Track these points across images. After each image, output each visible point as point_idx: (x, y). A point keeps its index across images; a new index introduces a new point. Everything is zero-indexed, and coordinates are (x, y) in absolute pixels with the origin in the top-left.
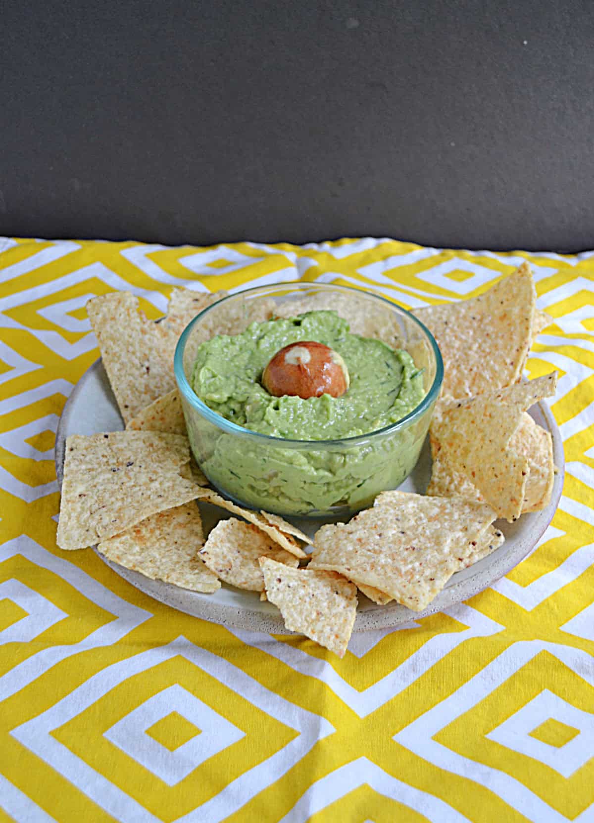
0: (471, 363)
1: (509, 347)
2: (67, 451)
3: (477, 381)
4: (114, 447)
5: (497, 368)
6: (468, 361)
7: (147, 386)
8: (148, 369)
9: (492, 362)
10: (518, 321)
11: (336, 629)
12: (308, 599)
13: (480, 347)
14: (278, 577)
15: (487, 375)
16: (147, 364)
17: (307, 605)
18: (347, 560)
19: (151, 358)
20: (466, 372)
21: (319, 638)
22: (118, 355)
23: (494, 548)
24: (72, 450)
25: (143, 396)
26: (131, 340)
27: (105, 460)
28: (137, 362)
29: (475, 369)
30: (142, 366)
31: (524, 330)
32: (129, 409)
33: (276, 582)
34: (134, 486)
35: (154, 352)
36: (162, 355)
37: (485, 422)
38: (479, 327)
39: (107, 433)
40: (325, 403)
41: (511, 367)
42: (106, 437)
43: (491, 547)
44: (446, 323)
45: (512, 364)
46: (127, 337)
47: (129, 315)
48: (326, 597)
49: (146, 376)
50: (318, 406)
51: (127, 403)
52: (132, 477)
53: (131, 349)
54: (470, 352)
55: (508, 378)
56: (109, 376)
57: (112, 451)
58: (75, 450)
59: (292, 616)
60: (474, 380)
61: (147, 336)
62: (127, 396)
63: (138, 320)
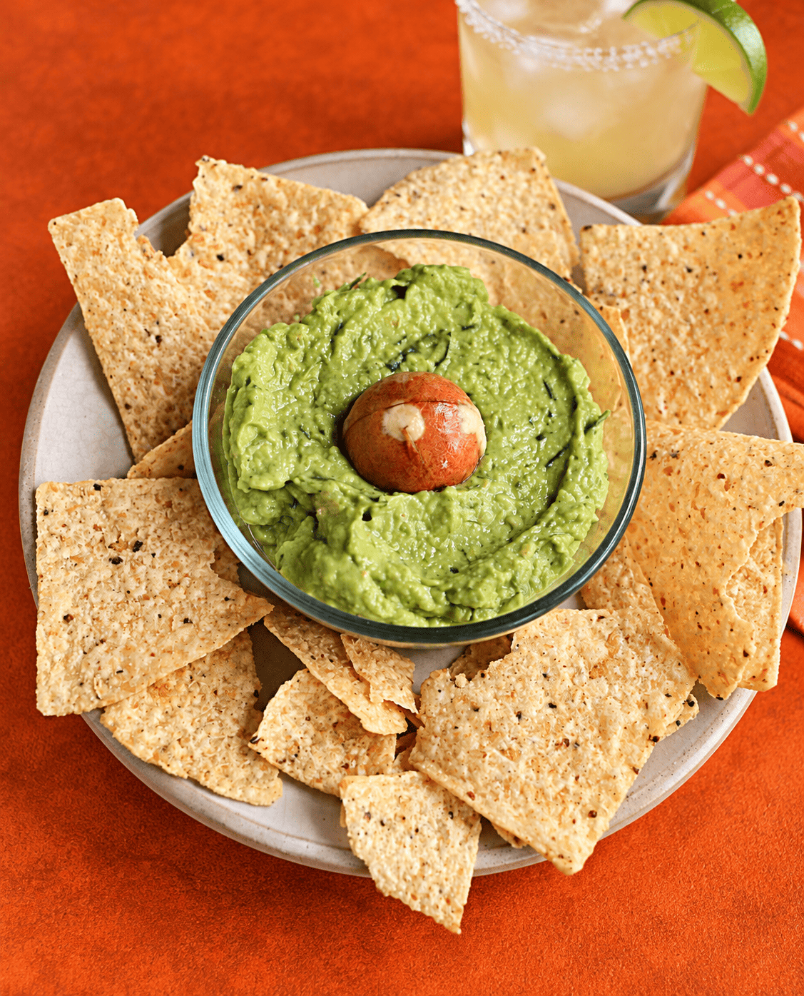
0: (673, 360)
1: (739, 350)
2: (39, 518)
3: (678, 395)
4: (111, 510)
5: (714, 381)
6: (669, 356)
7: (158, 371)
8: (158, 339)
9: (707, 369)
10: (761, 305)
11: (447, 889)
12: (408, 840)
13: (691, 334)
14: (367, 811)
15: (695, 387)
16: (156, 330)
17: (408, 851)
18: (470, 770)
19: (163, 321)
20: (664, 374)
21: (423, 907)
22: (109, 314)
23: (682, 723)
24: (46, 513)
25: (154, 387)
26: (128, 290)
27: (98, 535)
28: (140, 327)
29: (678, 373)
30: (149, 334)
31: (769, 327)
32: (132, 410)
33: (363, 821)
34: (146, 598)
35: (167, 309)
36: (179, 313)
37: (693, 520)
38: (695, 290)
39: (98, 482)
40: (445, 503)
41: (737, 385)
42: (97, 487)
43: (678, 723)
44: (644, 268)
45: (739, 379)
46: (122, 286)
47: (122, 246)
48: (436, 826)
49: (155, 352)
50: (433, 508)
51: (128, 400)
52: (142, 577)
53: (130, 305)
54: (675, 339)
55: (728, 402)
56: (98, 351)
57: (108, 517)
58: (51, 515)
59: (384, 876)
60: (674, 390)
61: (156, 282)
62: (129, 389)
63: (139, 254)
